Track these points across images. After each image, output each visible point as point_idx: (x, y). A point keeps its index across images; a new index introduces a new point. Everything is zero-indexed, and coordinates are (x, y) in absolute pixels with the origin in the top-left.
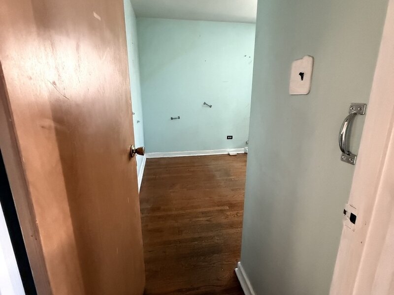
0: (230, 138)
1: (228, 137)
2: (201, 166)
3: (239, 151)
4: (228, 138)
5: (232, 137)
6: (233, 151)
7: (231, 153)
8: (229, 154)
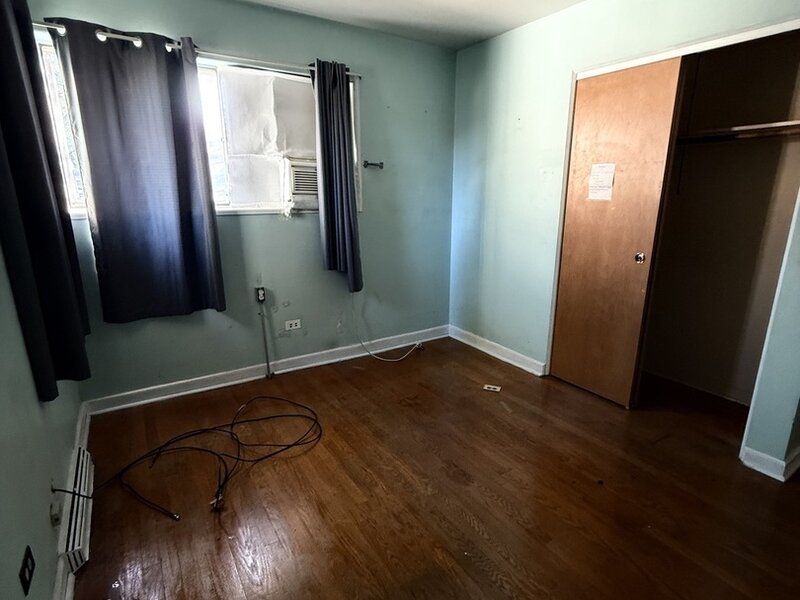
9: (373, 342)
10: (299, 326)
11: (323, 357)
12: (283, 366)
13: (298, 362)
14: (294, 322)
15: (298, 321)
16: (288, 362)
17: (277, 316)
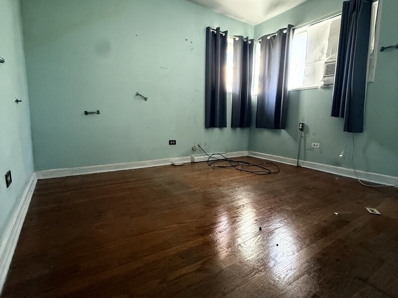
0: (172, 143)
1: (170, 141)
2: (141, 180)
3: (184, 160)
4: (170, 144)
5: (175, 141)
6: (178, 161)
7: (177, 163)
8: (173, 165)
9: (368, 173)
10: (318, 147)
11: (327, 168)
12: (306, 164)
13: (314, 165)
14: (316, 144)
15: (318, 144)
16: (309, 163)
17: (308, 139)
